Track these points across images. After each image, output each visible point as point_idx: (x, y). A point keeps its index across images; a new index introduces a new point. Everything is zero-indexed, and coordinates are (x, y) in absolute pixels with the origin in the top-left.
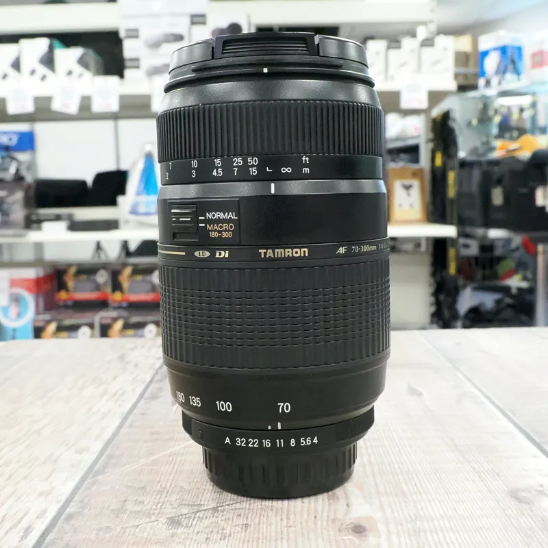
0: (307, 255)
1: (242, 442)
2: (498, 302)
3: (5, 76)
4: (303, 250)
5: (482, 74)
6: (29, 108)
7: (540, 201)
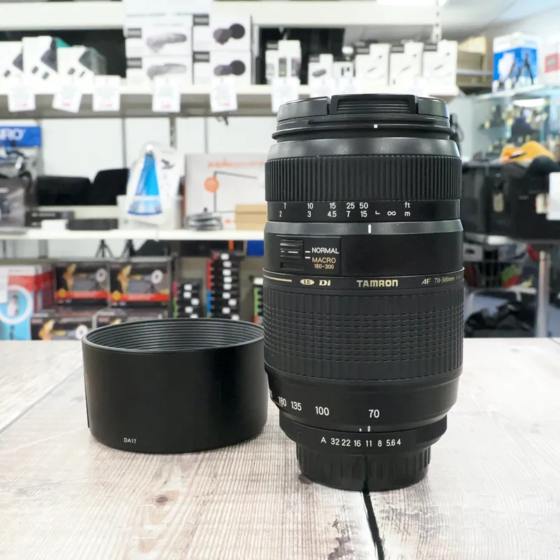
0: (397, 285)
1: (336, 442)
2: (501, 308)
3: (7, 74)
4: (394, 281)
5: (497, 76)
6: (31, 105)
7: (540, 209)
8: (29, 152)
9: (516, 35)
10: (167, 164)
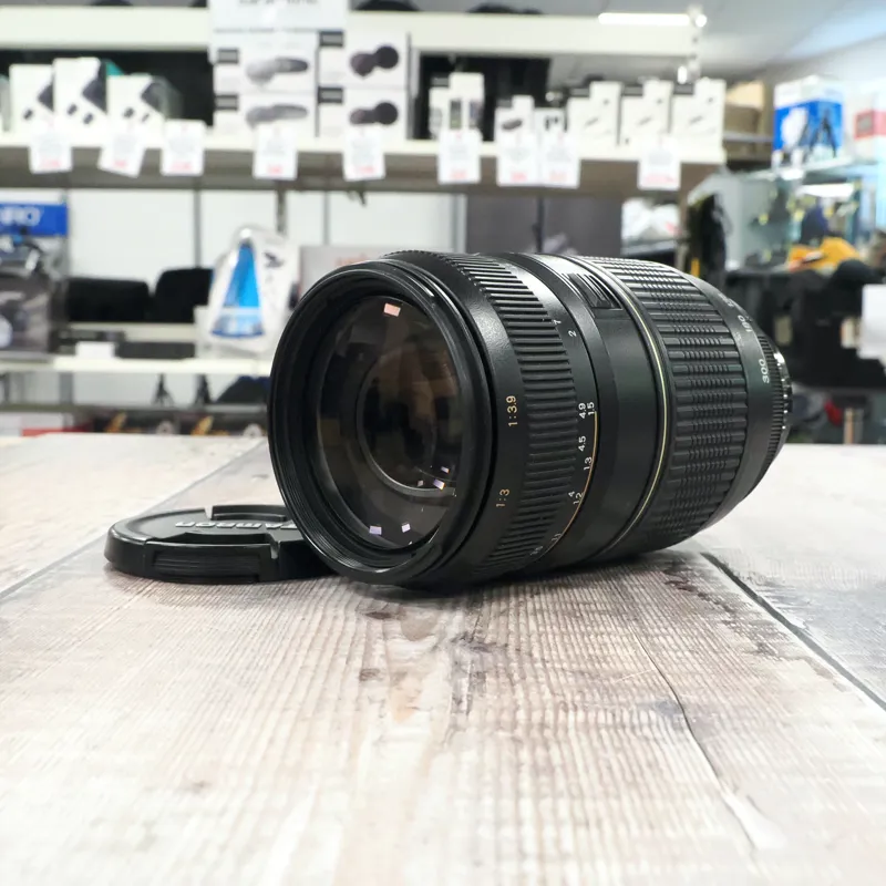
3: (28, 115)
5: (779, 144)
6: (64, 163)
7: (847, 340)
8: (48, 245)
9: (812, 80)
10: (273, 261)
